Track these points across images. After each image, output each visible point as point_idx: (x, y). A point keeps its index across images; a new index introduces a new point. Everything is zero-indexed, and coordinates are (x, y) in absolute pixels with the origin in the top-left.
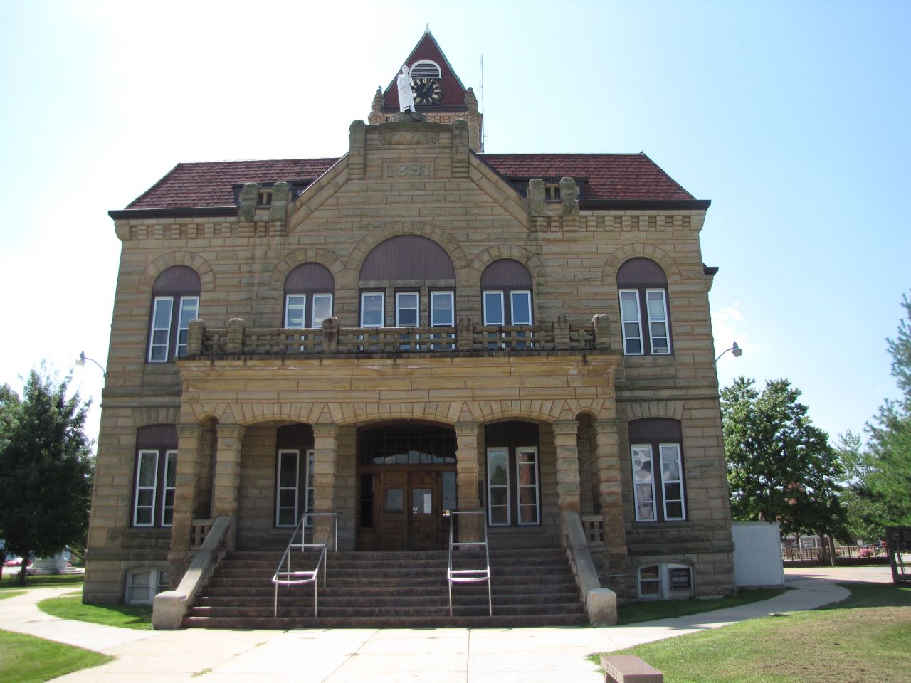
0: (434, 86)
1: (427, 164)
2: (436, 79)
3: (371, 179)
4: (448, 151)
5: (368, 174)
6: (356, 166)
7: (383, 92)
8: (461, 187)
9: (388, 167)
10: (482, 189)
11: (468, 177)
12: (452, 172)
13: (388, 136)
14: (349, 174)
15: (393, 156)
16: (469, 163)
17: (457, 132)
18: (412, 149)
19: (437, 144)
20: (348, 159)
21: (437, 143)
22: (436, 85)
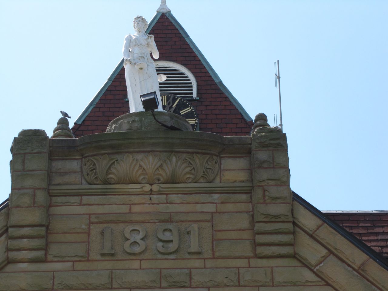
0: (183, 112)
1: (195, 226)
2: (187, 101)
3: (61, 259)
4: (244, 197)
5: (54, 250)
6: (26, 231)
7: (71, 125)
8: (278, 279)
9: (102, 233)
10: (328, 284)
11: (294, 256)
12: (255, 245)
13: (102, 164)
14: (8, 250)
15: (115, 209)
16: (294, 224)
17: (262, 155)
18: (159, 193)
19: (217, 183)
20: (8, 215)
21: (218, 180)
22: (188, 110)
